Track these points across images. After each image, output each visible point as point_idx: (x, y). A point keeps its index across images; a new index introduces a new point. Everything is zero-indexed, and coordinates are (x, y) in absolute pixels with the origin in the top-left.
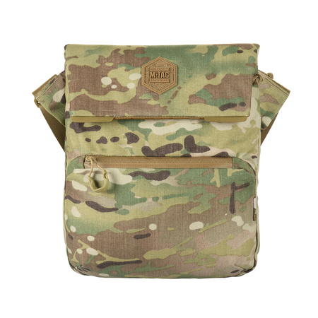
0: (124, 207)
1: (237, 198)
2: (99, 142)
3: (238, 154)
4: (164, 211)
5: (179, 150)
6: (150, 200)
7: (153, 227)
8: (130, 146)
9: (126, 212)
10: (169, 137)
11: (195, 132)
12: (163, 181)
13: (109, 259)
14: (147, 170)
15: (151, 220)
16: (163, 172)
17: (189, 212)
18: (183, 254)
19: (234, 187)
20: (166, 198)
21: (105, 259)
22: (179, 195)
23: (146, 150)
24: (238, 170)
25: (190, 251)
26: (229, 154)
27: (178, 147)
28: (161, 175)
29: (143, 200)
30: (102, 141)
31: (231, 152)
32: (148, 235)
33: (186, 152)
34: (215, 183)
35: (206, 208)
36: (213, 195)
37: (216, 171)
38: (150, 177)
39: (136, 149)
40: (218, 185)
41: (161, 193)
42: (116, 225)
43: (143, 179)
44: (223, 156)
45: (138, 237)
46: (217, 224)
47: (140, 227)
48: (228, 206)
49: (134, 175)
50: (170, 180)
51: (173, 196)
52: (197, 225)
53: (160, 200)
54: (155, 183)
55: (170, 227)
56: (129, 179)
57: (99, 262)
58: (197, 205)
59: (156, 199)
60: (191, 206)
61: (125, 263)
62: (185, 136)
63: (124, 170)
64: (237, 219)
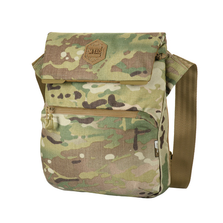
0: (66, 141)
1: (139, 139)
2: (59, 97)
3: (144, 109)
4: (89, 145)
5: (104, 104)
6: (80, 137)
7: (82, 156)
8: (76, 101)
9: (66, 145)
10: (100, 95)
11: (115, 92)
12: (89, 125)
13: (60, 176)
14: (80, 116)
15: (81, 151)
16: (90, 118)
17: (105, 147)
18: (103, 176)
19: (137, 132)
20: (89, 136)
21: (58, 176)
22: (98, 135)
23: (85, 104)
24: (140, 120)
25: (107, 175)
26: (138, 109)
27: (104, 102)
28: (88, 120)
29: (76, 137)
30: (61, 96)
31: (139, 108)
32: (80, 161)
33: (110, 106)
34: (122, 127)
35: (116, 145)
36: (121, 136)
37: (124, 120)
38: (81, 121)
39: (79, 103)
40: (125, 129)
41: (87, 133)
42: (62, 153)
43: (76, 123)
44: (133, 110)
45: (74, 162)
46: (123, 157)
47: (75, 155)
48: (132, 145)
49: (72, 119)
50: (93, 124)
51: (94, 135)
52: (110, 157)
53: (86, 138)
54: (84, 125)
55: (93, 157)
56: (69, 122)
57: (55, 179)
58: (109, 142)
59: (83, 137)
60: (106, 142)
61: (70, 180)
62: (109, 95)
63: (66, 116)
64: (139, 155)
